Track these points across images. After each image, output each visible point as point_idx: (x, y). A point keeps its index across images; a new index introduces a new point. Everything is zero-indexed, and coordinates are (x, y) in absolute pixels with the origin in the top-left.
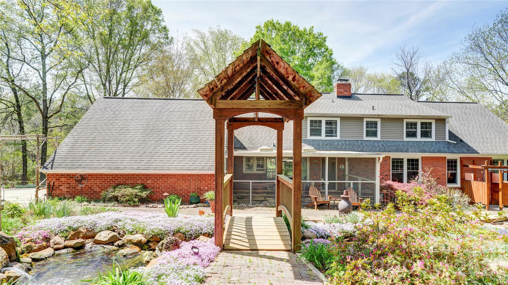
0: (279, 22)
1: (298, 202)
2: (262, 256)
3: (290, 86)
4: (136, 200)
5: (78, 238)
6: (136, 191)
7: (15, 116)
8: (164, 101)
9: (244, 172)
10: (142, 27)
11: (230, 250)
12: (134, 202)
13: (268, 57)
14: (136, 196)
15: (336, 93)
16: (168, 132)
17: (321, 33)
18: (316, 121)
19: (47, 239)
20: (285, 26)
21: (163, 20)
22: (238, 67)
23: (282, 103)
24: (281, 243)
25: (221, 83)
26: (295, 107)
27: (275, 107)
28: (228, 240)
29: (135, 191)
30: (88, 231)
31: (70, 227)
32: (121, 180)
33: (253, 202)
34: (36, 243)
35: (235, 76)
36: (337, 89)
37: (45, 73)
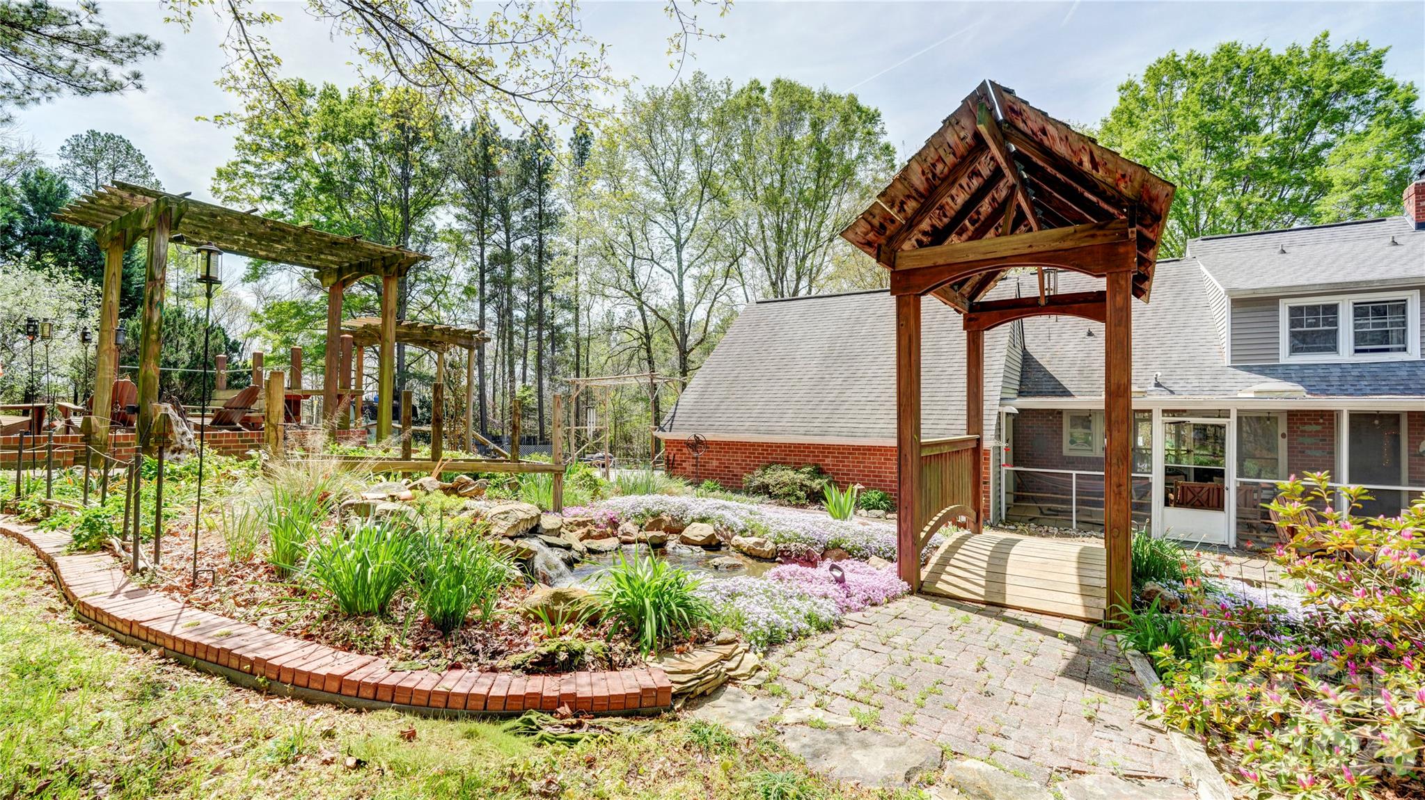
0: (1196, 54)
1: (1120, 493)
2: (1007, 620)
3: (1093, 186)
4: (802, 494)
5: (658, 530)
6: (802, 476)
7: (643, 353)
8: (867, 296)
9: (1066, 452)
10: (841, 155)
11: (934, 595)
12: (798, 498)
13: (1021, 125)
14: (802, 486)
15: (1413, 214)
16: (870, 358)
17: (1358, 44)
18: (1313, 310)
19: (614, 524)
20: (1215, 59)
21: (883, 132)
22: (940, 167)
23: (1068, 235)
24: (1078, 600)
25: (902, 209)
26: (1106, 241)
27: (1047, 248)
28: (936, 574)
29: (800, 477)
30: (674, 520)
31: (648, 510)
32: (778, 455)
33: (1081, 526)
34: (597, 526)
35: (940, 189)
36: (1418, 202)
37: (681, 276)
